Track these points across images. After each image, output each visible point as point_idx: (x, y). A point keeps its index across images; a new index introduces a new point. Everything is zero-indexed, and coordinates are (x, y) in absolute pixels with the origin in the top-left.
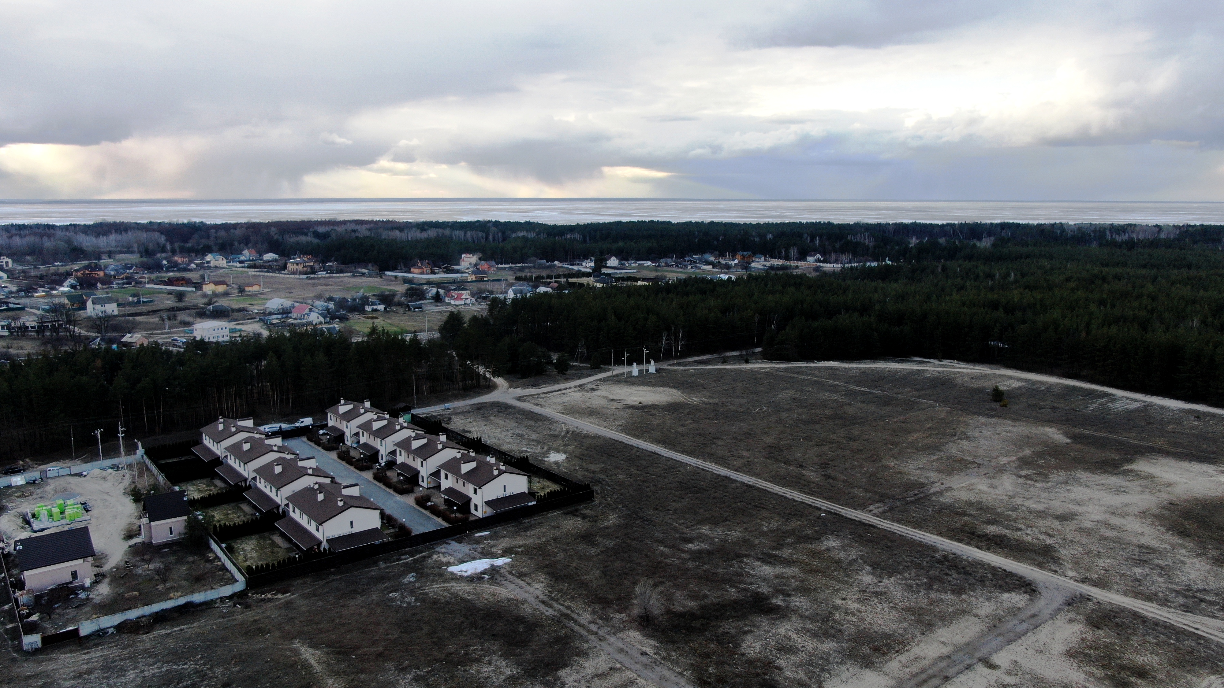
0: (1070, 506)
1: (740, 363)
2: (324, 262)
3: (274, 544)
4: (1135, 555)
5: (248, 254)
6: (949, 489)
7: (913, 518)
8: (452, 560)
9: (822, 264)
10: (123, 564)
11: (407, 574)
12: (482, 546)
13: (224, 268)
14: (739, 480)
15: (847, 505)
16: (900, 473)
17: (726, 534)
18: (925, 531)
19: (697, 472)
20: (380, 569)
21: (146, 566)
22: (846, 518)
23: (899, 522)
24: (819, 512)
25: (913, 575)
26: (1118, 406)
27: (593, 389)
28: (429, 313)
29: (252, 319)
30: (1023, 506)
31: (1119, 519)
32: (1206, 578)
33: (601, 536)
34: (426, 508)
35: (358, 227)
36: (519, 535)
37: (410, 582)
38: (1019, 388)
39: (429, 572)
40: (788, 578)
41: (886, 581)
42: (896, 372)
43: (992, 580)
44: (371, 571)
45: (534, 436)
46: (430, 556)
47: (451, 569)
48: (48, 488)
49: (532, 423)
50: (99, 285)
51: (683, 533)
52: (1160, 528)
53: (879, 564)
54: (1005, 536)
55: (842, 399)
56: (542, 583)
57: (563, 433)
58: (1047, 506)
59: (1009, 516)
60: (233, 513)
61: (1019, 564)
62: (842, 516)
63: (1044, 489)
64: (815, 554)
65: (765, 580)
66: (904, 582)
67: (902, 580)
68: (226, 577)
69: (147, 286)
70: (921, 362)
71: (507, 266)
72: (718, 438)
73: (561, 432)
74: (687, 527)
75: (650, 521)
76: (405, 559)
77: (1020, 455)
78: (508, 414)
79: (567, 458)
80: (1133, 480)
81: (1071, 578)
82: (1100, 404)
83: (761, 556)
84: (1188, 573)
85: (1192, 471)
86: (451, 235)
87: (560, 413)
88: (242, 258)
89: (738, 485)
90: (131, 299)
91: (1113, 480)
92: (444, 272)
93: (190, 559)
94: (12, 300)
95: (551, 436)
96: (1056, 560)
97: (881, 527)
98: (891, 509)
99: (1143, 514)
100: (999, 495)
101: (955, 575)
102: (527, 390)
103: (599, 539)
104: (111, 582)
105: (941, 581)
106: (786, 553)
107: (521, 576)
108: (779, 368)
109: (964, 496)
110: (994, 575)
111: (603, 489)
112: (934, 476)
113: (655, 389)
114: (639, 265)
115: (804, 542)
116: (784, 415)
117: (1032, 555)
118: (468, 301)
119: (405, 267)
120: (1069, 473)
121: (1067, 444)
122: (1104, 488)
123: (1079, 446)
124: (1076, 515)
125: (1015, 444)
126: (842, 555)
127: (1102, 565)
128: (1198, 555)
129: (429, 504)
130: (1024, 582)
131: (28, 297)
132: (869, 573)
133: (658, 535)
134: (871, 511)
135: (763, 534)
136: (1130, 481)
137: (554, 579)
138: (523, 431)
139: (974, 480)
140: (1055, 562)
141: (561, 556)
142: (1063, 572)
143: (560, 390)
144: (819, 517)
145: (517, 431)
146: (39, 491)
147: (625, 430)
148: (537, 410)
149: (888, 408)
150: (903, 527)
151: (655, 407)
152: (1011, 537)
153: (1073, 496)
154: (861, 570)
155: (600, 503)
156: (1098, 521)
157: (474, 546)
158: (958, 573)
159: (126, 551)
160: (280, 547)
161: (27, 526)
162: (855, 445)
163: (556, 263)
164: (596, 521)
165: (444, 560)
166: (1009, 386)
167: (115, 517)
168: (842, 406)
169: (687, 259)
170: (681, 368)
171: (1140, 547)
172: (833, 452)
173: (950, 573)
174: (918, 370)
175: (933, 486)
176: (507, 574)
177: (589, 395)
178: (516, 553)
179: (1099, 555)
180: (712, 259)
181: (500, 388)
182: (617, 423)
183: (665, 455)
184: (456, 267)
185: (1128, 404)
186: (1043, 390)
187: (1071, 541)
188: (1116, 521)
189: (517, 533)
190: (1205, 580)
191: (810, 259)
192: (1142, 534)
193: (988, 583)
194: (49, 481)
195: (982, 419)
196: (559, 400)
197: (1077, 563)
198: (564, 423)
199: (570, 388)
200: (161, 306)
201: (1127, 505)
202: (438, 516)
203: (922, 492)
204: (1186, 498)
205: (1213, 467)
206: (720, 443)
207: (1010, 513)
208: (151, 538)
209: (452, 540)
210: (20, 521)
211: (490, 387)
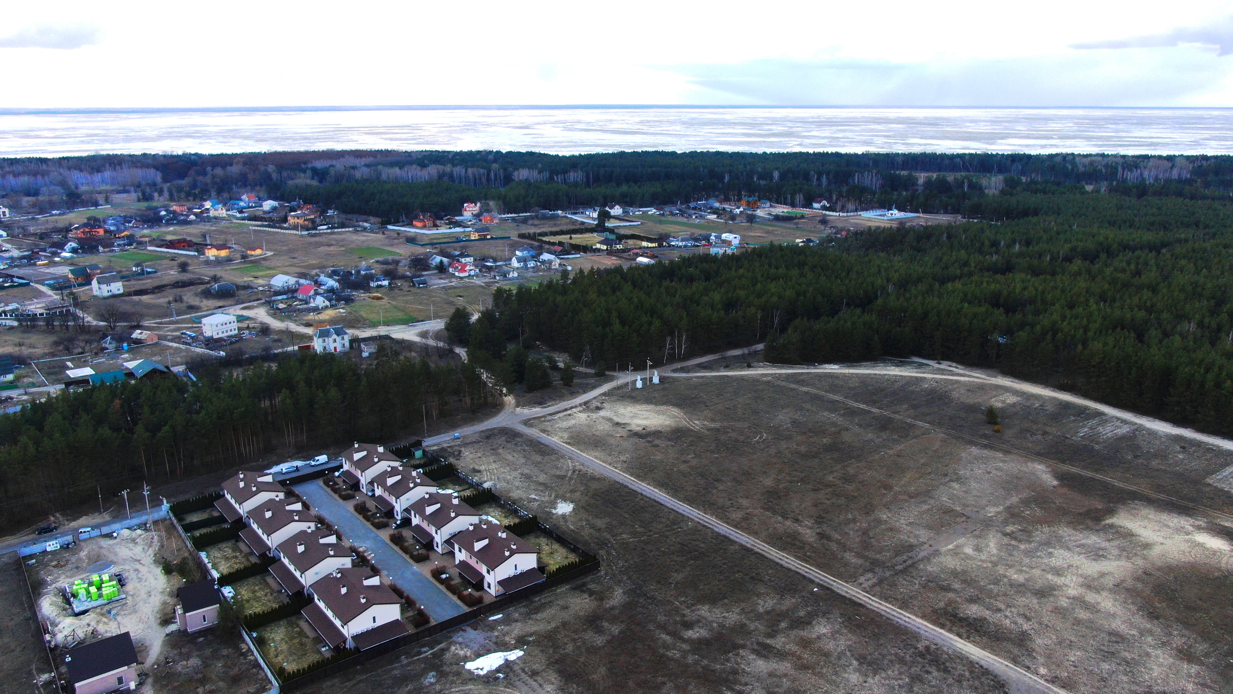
0: (1050, 577)
1: (742, 368)
2: (323, 212)
3: (302, 633)
4: (1104, 645)
5: (247, 199)
6: (937, 553)
7: (901, 593)
8: (469, 654)
9: (827, 213)
10: (162, 658)
11: (427, 674)
12: (496, 634)
13: (223, 219)
14: (737, 540)
15: (840, 576)
16: (891, 529)
17: (724, 617)
18: (910, 613)
19: (700, 529)
20: (402, 666)
21: (185, 663)
22: (838, 594)
23: (886, 599)
24: (811, 586)
25: (896, 672)
26: (1107, 431)
27: (598, 409)
28: (434, 290)
29: (258, 300)
30: (1005, 576)
31: (1094, 595)
32: (1167, 675)
33: (607, 620)
34: (442, 582)
35: (358, 162)
36: (530, 618)
37: (432, 684)
38: (1014, 405)
39: (448, 670)
40: (780, 677)
41: (870, 680)
42: (895, 380)
43: (968, 680)
44: (393, 669)
45: (542, 478)
46: (447, 649)
47: (470, 666)
48: (83, 554)
49: (539, 458)
50: (101, 249)
51: (684, 615)
52: (1131, 606)
53: (865, 658)
54: (985, 619)
55: (840, 420)
56: (553, 684)
57: (570, 473)
58: (1027, 576)
59: (991, 591)
60: (260, 589)
61: (996, 658)
62: (834, 592)
63: (1027, 553)
64: (805, 643)
65: (759, 679)
66: (887, 682)
67: (885, 679)
68: (260, 677)
69: (150, 248)
70: (921, 365)
71: (510, 215)
72: (718, 480)
73: (567, 471)
74: (688, 607)
75: (653, 598)
76: (425, 652)
77: (1008, 503)
78: (516, 445)
79: (574, 509)
80: (1112, 539)
81: (1042, 676)
82: (1091, 428)
83: (756, 647)
84: (1151, 669)
85: (1169, 527)
86: (452, 171)
87: (566, 443)
88: (242, 204)
89: (737, 547)
90: (134, 269)
91: (1093, 539)
92: (447, 224)
93: (225, 652)
94: (15, 271)
95: (559, 477)
96: (1030, 653)
97: (869, 607)
98: (880, 582)
99: (1118, 588)
100: (983, 561)
101: (935, 674)
102: (534, 410)
103: (605, 624)
104: (155, 682)
105: (921, 681)
106: (779, 642)
107: (534, 674)
108: (780, 374)
109: (951, 563)
110: (971, 672)
111: (609, 554)
112: (924, 534)
113: (659, 408)
114: (644, 212)
115: (797, 627)
116: (783, 445)
117: (1010, 646)
118: (472, 273)
119: (407, 217)
120: (1053, 529)
121: (1054, 487)
122: (1084, 551)
123: (1064, 490)
124: (1055, 590)
125: (1004, 488)
126: (831, 646)
127: (1073, 659)
128: (1163, 644)
129: (444, 576)
130: (999, 682)
131: (30, 265)
132: (856, 670)
133: (661, 618)
134: (861, 584)
135: (759, 617)
136: (1109, 541)
137: (563, 680)
138: (531, 470)
139: (961, 541)
140: (1029, 655)
141: (570, 648)
142: (1035, 669)
143: (566, 410)
144: (812, 593)
145: (526, 471)
146: (73, 559)
147: (629, 469)
148: (544, 438)
149: (884, 435)
150: (890, 606)
151: (657, 434)
152: (991, 620)
153: (1054, 562)
154: (848, 666)
155: (606, 574)
156: (1074, 598)
157: (489, 634)
158: (939, 670)
159: (164, 641)
160: (308, 637)
161: (68, 606)
162: (850, 488)
163: (560, 212)
164: (602, 599)
165: (462, 653)
166: (1003, 402)
167: (149, 594)
168: (839, 432)
169: (692, 205)
170: (684, 375)
171: (1111, 633)
172: (829, 499)
173: (930, 670)
174: (916, 378)
175: (922, 548)
176: (520, 671)
177: (594, 416)
178: (528, 643)
179: (1071, 645)
180: (717, 205)
181: (507, 407)
182: (623, 458)
183: (668, 505)
184: (458, 218)
185: (1118, 427)
186: (1036, 409)
187: (1047, 626)
188: (1091, 597)
189: (528, 616)
190: (1166, 681)
191: (816, 205)
192: (1114, 616)
193: (965, 683)
194: (83, 544)
195: (974, 450)
196: (565, 424)
197: (1049, 657)
198: (570, 458)
199: (576, 407)
200: (166, 280)
201: (1103, 575)
202: (454, 593)
203: (911, 558)
204: (1160, 564)
205: (1191, 521)
206: (721, 488)
207: (992, 586)
208: (186, 625)
209: (468, 625)
210: (59, 600)
211: (496, 407)
